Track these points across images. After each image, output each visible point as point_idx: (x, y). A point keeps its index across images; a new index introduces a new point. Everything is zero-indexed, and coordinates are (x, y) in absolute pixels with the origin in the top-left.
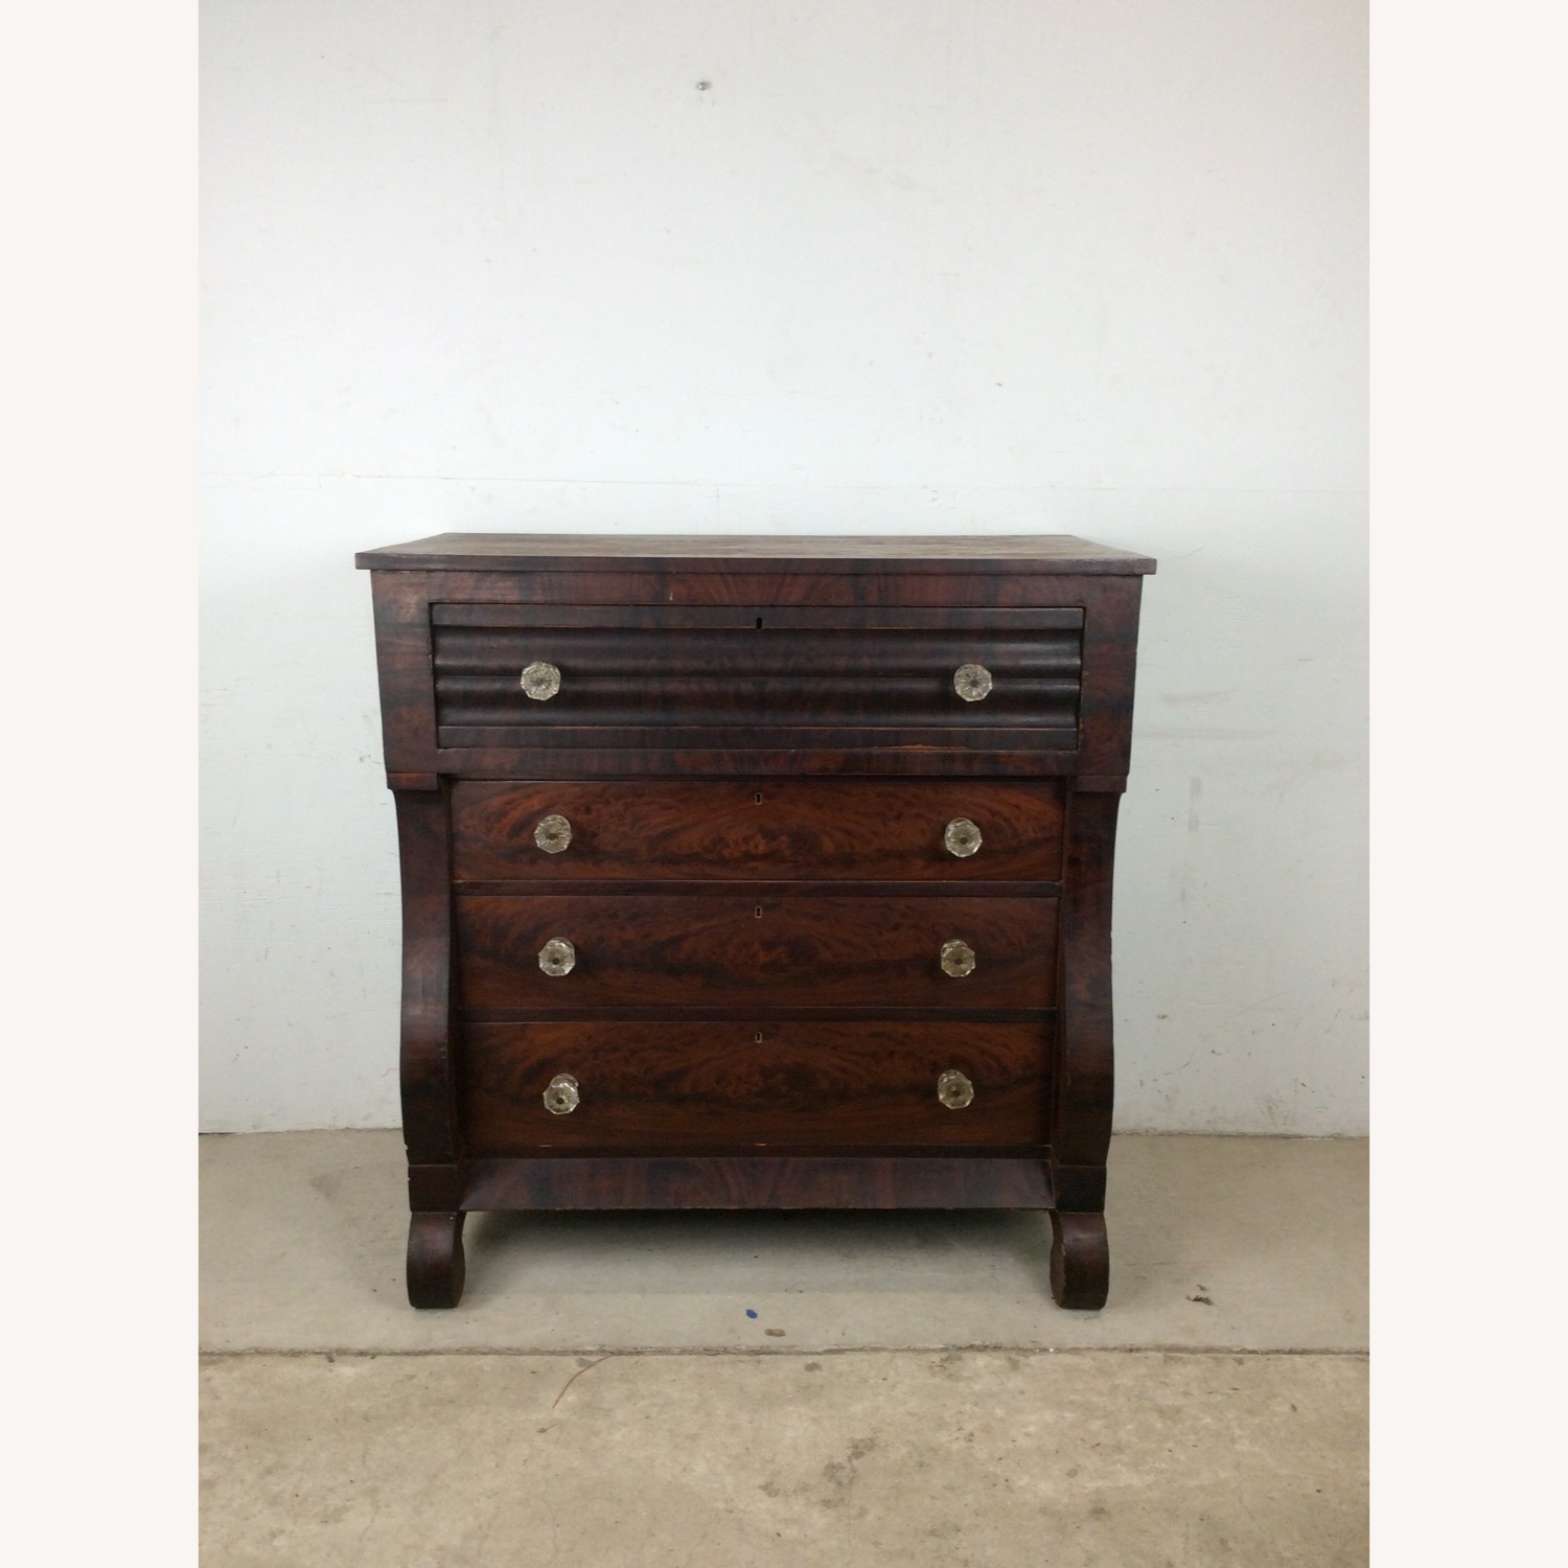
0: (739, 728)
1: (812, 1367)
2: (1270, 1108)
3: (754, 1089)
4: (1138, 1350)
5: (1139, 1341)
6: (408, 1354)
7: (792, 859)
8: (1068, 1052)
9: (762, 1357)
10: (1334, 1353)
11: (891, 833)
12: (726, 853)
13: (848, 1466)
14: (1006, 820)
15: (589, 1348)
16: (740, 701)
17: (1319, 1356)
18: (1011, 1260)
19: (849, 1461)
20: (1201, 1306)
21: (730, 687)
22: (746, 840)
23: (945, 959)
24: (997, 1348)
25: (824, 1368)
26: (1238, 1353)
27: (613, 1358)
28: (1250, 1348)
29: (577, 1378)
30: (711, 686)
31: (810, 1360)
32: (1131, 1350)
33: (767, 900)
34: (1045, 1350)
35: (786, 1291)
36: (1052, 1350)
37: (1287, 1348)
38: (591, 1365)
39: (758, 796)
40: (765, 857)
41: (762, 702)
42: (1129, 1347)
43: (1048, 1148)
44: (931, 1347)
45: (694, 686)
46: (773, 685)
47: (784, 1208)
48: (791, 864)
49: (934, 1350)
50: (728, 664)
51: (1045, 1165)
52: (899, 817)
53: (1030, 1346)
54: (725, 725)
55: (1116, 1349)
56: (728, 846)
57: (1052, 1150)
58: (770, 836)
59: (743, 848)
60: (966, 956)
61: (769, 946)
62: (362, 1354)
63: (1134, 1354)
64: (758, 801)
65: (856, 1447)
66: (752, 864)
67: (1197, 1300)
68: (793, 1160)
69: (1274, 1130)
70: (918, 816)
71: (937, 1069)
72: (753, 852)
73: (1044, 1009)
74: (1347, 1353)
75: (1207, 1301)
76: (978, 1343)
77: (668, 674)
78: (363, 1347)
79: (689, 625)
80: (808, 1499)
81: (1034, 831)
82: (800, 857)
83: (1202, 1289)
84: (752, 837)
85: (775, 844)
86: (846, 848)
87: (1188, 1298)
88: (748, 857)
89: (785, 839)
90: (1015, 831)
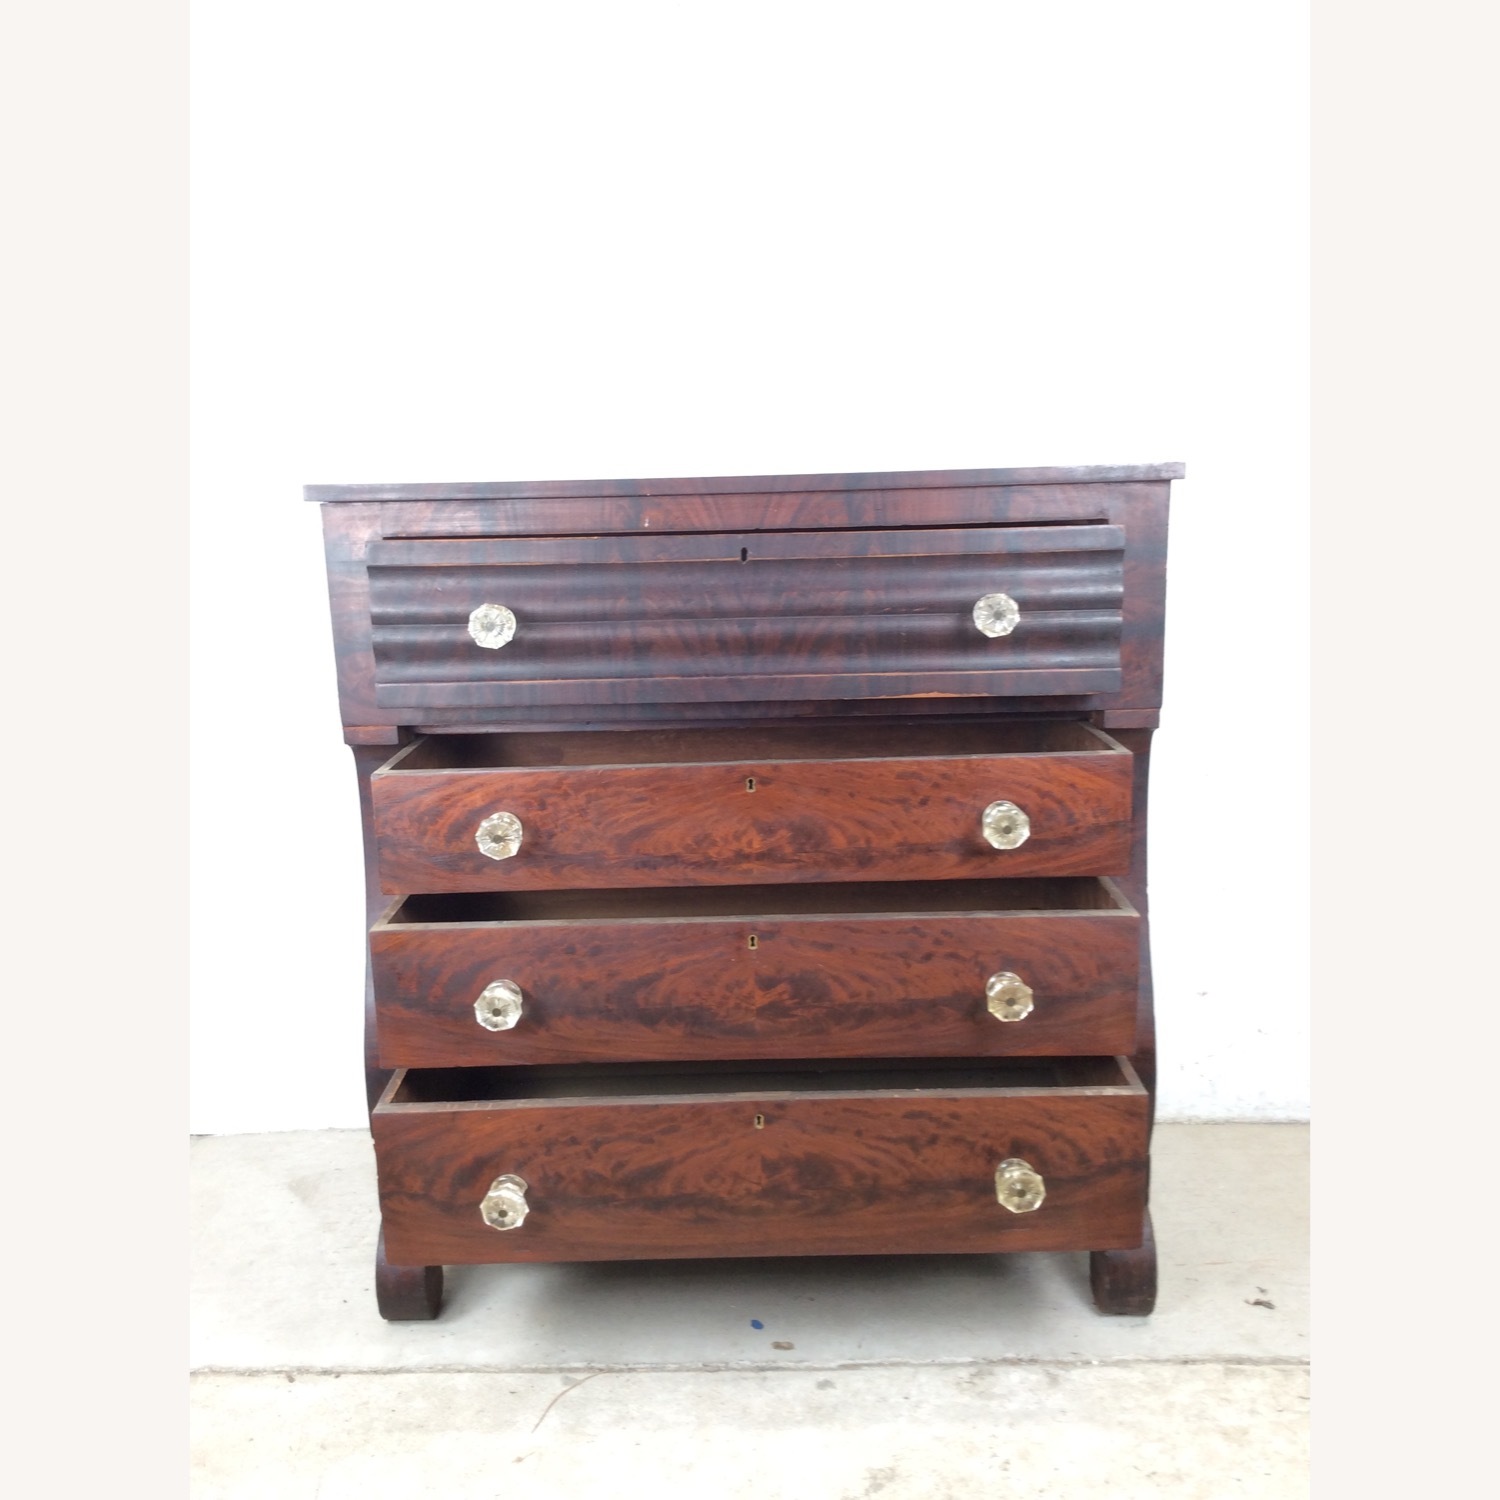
0: (724, 678)
1: (824, 1385)
3: (755, 1188)
4: (1194, 1361)
5: (1195, 1350)
6: (376, 1372)
7: (796, 858)
9: (768, 1373)
11: (915, 822)
12: (713, 852)
14: (1059, 802)
15: (576, 1365)
16: (724, 646)
19: (867, 1495)
21: (712, 630)
22: (737, 836)
24: (1032, 1360)
25: (837, 1386)
27: (601, 1376)
29: (561, 1399)
30: (689, 630)
31: (822, 1377)
32: (1186, 1362)
34: (1088, 1363)
36: (1095, 1362)
38: (576, 1384)
39: (751, 781)
40: (761, 857)
41: (751, 646)
42: (1183, 1358)
44: (959, 1361)
45: (671, 630)
46: (763, 627)
48: (793, 866)
49: (961, 1365)
50: (709, 603)
52: (924, 802)
53: (1072, 1359)
54: (707, 675)
55: (1168, 1360)
56: (714, 844)
58: (768, 831)
59: (735, 846)
60: (1020, 994)
61: (767, 984)
62: (325, 1372)
63: (1190, 1367)
64: (749, 785)
65: (874, 1477)
66: (745, 866)
70: (948, 800)
71: (994, 1159)
72: (747, 850)
76: (1011, 1354)
77: (642, 616)
78: (327, 1365)
79: (663, 558)
81: (1095, 816)
82: (804, 854)
83: (1263, 1291)
84: (744, 833)
85: (773, 840)
86: (862, 844)
87: (1247, 1302)
88: (741, 856)
89: (784, 833)
90: (1071, 815)
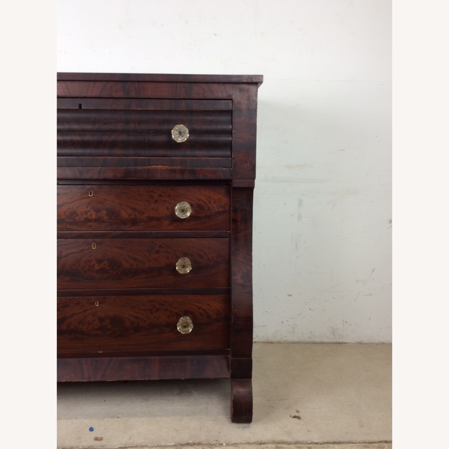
2: (333, 332)
3: (96, 327)
4: (264, 443)
5: (264, 439)
7: (108, 221)
8: (232, 306)
10: (353, 443)
11: (153, 209)
12: (77, 218)
14: (205, 203)
16: (73, 144)
17: (346, 445)
18: (216, 400)
20: (296, 420)
21: (68, 137)
22: (86, 213)
23: (178, 265)
24: (199, 444)
26: (309, 444)
28: (315, 441)
32: (261, 444)
33: (98, 240)
34: (222, 445)
35: (112, 417)
36: (224, 444)
37: (332, 441)
39: (91, 192)
40: (95, 220)
41: (84, 144)
42: (260, 442)
43: (229, 350)
44: (169, 444)
46: (89, 137)
47: (107, 380)
48: (108, 224)
49: (170, 446)
50: (66, 126)
51: (227, 358)
52: (156, 202)
53: (215, 443)
55: (254, 443)
56: (77, 215)
57: (230, 351)
58: (98, 211)
59: (85, 216)
60: (187, 264)
61: (100, 261)
63: (263, 446)
64: (91, 194)
66: (89, 224)
67: (295, 417)
68: (115, 358)
69: (335, 341)
70: (165, 201)
71: (179, 316)
72: (90, 218)
73: (225, 288)
74: (359, 443)
75: (299, 418)
76: (191, 442)
81: (218, 208)
82: (112, 220)
83: (297, 412)
84: (89, 211)
85: (100, 214)
86: (133, 216)
87: (291, 416)
88: (87, 220)
89: (105, 212)
90: (209, 208)
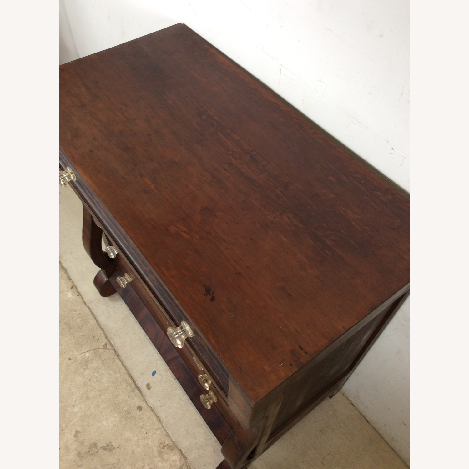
1: (140, 408)
6: (84, 302)
9: (136, 391)
13: (98, 448)
15: (112, 342)
19: (101, 448)
24: (185, 458)
25: (141, 412)
31: (143, 405)
38: (106, 348)
49: (171, 439)
62: (78, 292)
65: (108, 446)
76: (184, 451)
78: (80, 290)
80: (78, 447)
